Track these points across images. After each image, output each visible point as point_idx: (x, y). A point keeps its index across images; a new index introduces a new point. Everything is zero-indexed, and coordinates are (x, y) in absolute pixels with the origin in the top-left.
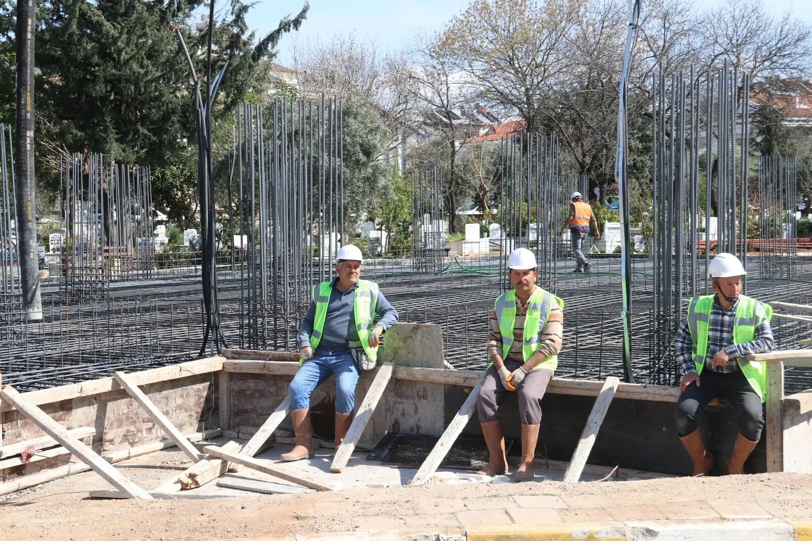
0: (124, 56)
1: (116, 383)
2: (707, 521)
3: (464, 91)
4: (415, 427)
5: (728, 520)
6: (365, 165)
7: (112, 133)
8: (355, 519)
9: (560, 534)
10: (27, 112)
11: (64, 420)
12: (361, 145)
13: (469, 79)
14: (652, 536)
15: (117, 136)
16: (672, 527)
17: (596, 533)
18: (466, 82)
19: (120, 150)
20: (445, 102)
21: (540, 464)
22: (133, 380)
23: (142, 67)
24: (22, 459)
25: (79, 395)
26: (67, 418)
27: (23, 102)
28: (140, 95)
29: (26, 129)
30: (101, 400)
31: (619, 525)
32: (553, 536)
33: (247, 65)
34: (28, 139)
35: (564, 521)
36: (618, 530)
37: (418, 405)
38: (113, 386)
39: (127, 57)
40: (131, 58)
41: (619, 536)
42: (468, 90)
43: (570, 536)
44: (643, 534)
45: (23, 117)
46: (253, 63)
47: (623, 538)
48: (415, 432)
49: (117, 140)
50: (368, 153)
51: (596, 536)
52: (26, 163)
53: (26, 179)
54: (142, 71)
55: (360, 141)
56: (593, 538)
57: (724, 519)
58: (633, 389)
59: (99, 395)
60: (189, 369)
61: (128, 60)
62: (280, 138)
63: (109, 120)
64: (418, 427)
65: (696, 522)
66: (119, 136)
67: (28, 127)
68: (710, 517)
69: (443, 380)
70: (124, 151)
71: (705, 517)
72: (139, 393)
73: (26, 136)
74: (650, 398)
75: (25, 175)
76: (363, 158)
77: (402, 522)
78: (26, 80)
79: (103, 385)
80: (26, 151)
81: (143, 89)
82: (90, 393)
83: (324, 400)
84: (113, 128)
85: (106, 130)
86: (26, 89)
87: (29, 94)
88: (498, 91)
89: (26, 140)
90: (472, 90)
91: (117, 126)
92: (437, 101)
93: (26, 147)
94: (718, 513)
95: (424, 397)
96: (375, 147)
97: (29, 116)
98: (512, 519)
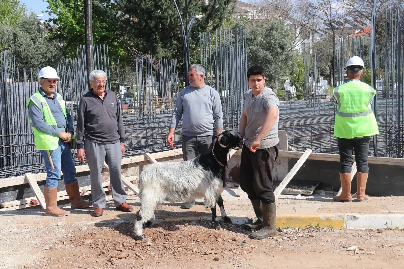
0: (164, 7)
1: (146, 157)
2: (382, 213)
3: (338, 12)
4: (276, 177)
5: (392, 213)
6: (281, 54)
7: (160, 44)
8: (230, 211)
9: (315, 218)
10: (89, 37)
11: (125, 173)
12: (279, 44)
13: (341, 6)
14: (356, 219)
15: (162, 45)
16: (365, 216)
17: (330, 217)
18: (339, 8)
19: (164, 52)
20: (329, 18)
21: (330, 193)
22: (152, 156)
23: (173, 12)
24: (108, 189)
25: (130, 162)
26: (126, 172)
27: (87, 33)
28: (173, 25)
29: (89, 45)
30: (141, 165)
31: (342, 214)
32: (311, 218)
33: (222, 8)
34: (90, 49)
35: (318, 212)
36: (340, 216)
37: (277, 167)
38: (145, 159)
39: (166, 7)
40: (168, 7)
41: (340, 219)
42: (341, 11)
43: (319, 218)
44: (352, 218)
45: (88, 39)
46: (225, 7)
47: (343, 220)
48: (276, 180)
49: (162, 47)
50: (282, 48)
51: (330, 218)
52: (90, 60)
53: (90, 67)
54: (173, 13)
55: (278, 42)
56: (329, 219)
57: (391, 213)
58: (371, 159)
59: (139, 162)
60: (178, 152)
61: (166, 9)
62: (239, 42)
63: (158, 37)
64: (277, 177)
65: (377, 214)
66: (163, 45)
67: (90, 43)
68: (384, 212)
69: (287, 156)
70: (166, 52)
71: (382, 212)
72: (155, 161)
73: (89, 47)
74: (379, 163)
75: (90, 65)
76: (280, 51)
77: (249, 212)
78: (88, 23)
79: (141, 158)
80: (90, 54)
81: (173, 22)
82: (135, 162)
83: (237, 165)
84: (160, 41)
85: (157, 43)
86: (89, 26)
87: (90, 29)
88: (357, 11)
89: (89, 49)
90: (343, 11)
91: (162, 40)
92: (325, 18)
93: (89, 53)
94: (388, 210)
95: (280, 164)
96: (286, 45)
97: (90, 38)
98: (295, 212)
